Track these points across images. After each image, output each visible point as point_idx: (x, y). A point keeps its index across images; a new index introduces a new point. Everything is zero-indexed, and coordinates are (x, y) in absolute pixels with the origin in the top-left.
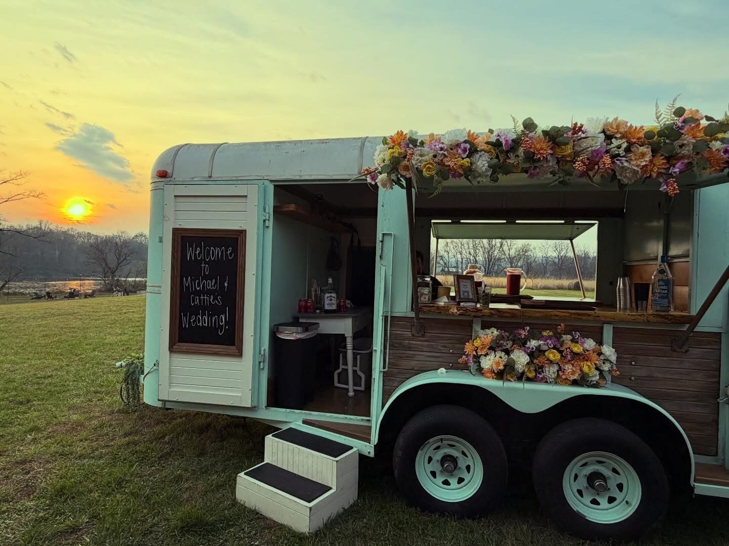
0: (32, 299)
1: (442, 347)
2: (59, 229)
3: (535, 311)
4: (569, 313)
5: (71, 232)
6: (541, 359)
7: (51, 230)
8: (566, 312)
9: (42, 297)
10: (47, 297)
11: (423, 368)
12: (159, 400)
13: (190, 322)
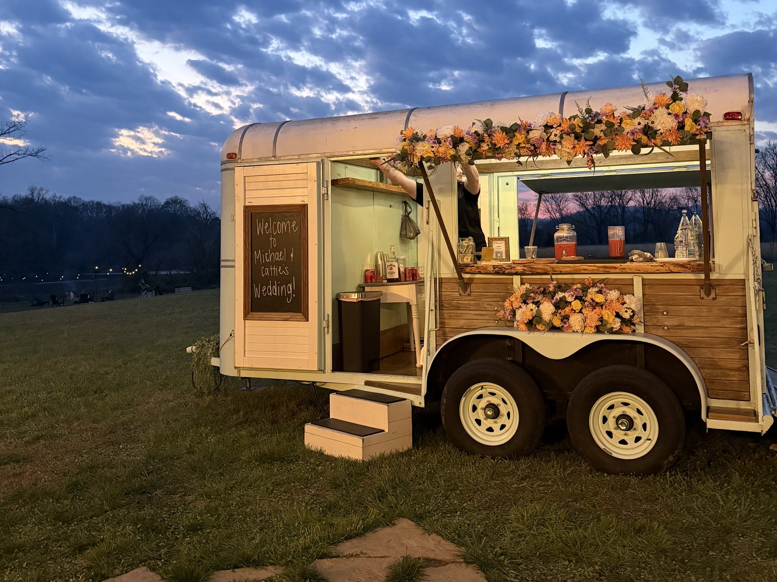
0: (33, 306)
1: (487, 305)
2: (57, 200)
3: (566, 266)
4: (597, 266)
5: (73, 204)
6: (567, 309)
7: (46, 201)
8: (593, 266)
9: (46, 303)
10: (51, 302)
11: (472, 326)
12: (235, 368)
13: (261, 292)
